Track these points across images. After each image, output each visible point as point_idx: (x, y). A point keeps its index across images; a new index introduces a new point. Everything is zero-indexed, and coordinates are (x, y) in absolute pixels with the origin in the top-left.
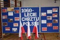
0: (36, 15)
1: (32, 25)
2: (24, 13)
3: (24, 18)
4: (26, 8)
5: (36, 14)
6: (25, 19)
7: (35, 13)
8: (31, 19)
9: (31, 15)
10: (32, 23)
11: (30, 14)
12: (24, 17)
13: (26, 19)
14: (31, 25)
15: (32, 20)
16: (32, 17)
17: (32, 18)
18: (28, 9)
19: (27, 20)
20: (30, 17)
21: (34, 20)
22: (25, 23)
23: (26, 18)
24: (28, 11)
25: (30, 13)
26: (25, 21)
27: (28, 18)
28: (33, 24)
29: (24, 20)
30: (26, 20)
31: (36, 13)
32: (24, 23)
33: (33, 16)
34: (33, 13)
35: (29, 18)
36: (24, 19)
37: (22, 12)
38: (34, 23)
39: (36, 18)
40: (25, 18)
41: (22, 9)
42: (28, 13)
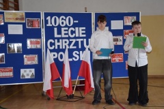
0: (83, 34)
1: (74, 59)
2: (53, 27)
3: (53, 41)
4: (59, 15)
5: (84, 32)
6: (57, 44)
7: (81, 29)
8: (70, 43)
9: (72, 34)
10: (74, 54)
11: (68, 30)
12: (54, 39)
13: (59, 44)
14: (71, 60)
15: (75, 47)
16: (75, 38)
17: (74, 41)
18: (64, 18)
19: (61, 48)
20: (69, 38)
21: (80, 47)
22: (56, 53)
23: (58, 42)
24: (63, 23)
25: (69, 27)
26: (56, 48)
27: (64, 40)
28: (77, 57)
29: (53, 46)
30: (59, 46)
31: (84, 28)
32: (54, 55)
33: (77, 35)
34: (77, 28)
35: (66, 42)
36: (54, 44)
37: (49, 25)
38: (79, 55)
39: (85, 40)
40: (56, 40)
41: (49, 18)
42: (63, 29)
